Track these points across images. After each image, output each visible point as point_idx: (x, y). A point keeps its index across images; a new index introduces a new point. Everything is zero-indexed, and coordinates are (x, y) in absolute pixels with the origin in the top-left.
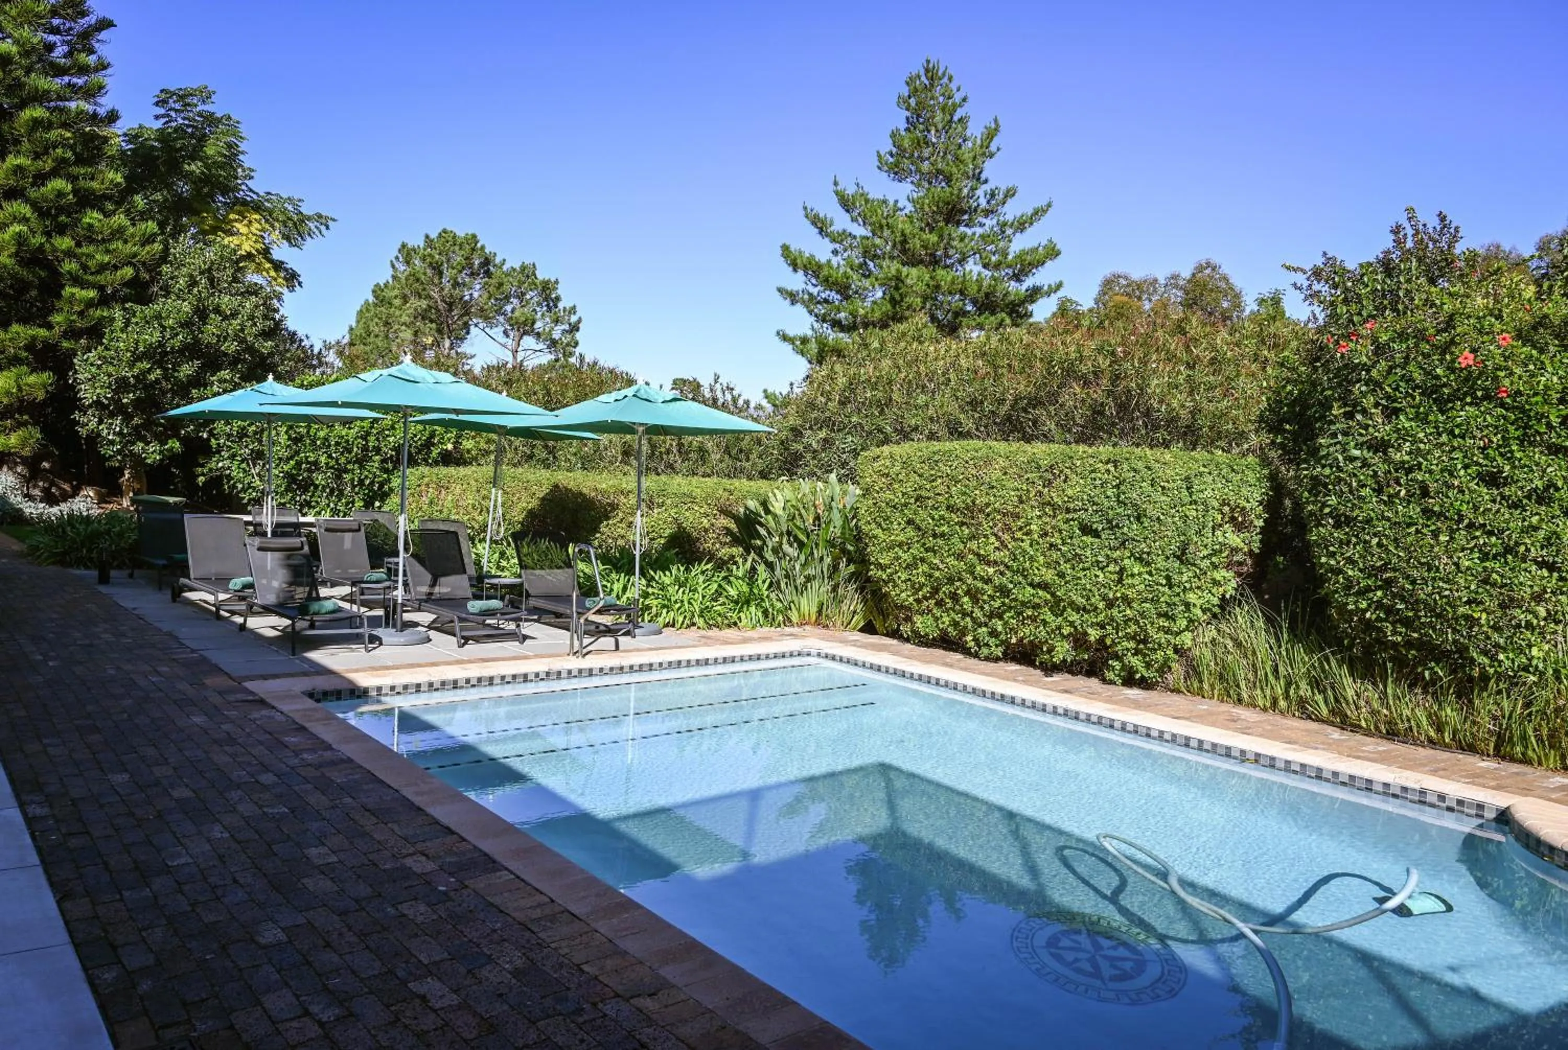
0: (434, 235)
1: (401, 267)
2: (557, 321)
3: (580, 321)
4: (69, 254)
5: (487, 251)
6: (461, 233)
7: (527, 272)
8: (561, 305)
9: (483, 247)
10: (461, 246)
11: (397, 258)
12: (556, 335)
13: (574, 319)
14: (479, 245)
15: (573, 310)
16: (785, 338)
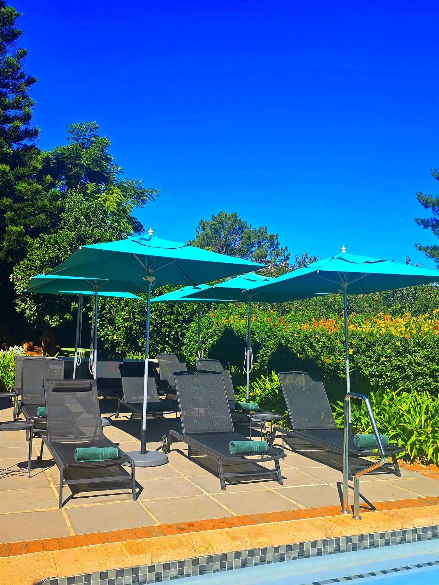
0: (216, 215)
1: (201, 232)
2: (277, 255)
3: (289, 255)
4: (10, 208)
5: (242, 221)
6: (229, 214)
7: (262, 232)
8: (280, 247)
9: (240, 219)
10: (230, 218)
11: (199, 227)
12: (277, 262)
13: (286, 253)
14: (238, 218)
15: (286, 249)
16: (420, 249)
